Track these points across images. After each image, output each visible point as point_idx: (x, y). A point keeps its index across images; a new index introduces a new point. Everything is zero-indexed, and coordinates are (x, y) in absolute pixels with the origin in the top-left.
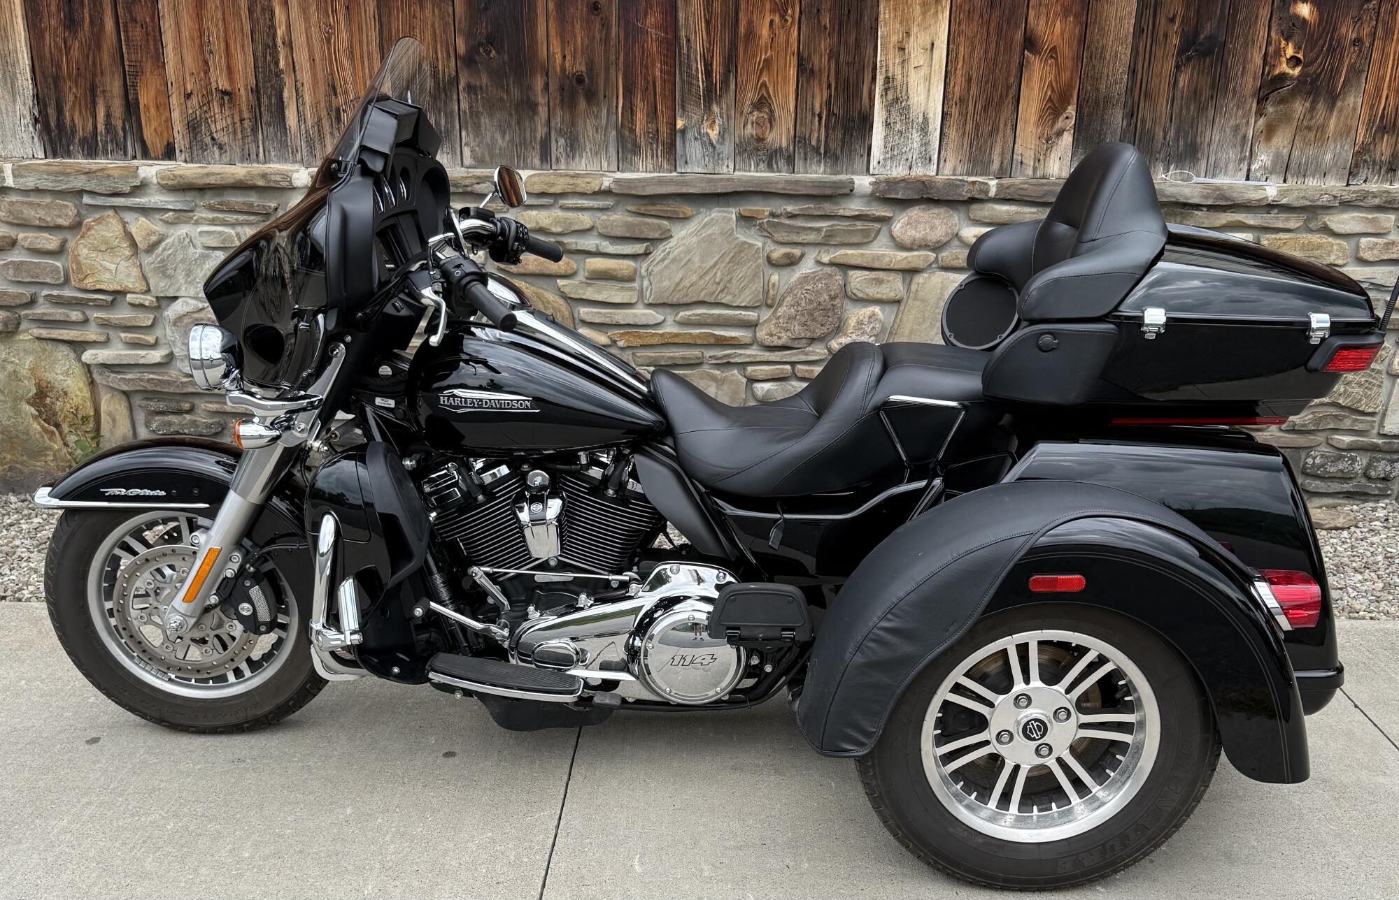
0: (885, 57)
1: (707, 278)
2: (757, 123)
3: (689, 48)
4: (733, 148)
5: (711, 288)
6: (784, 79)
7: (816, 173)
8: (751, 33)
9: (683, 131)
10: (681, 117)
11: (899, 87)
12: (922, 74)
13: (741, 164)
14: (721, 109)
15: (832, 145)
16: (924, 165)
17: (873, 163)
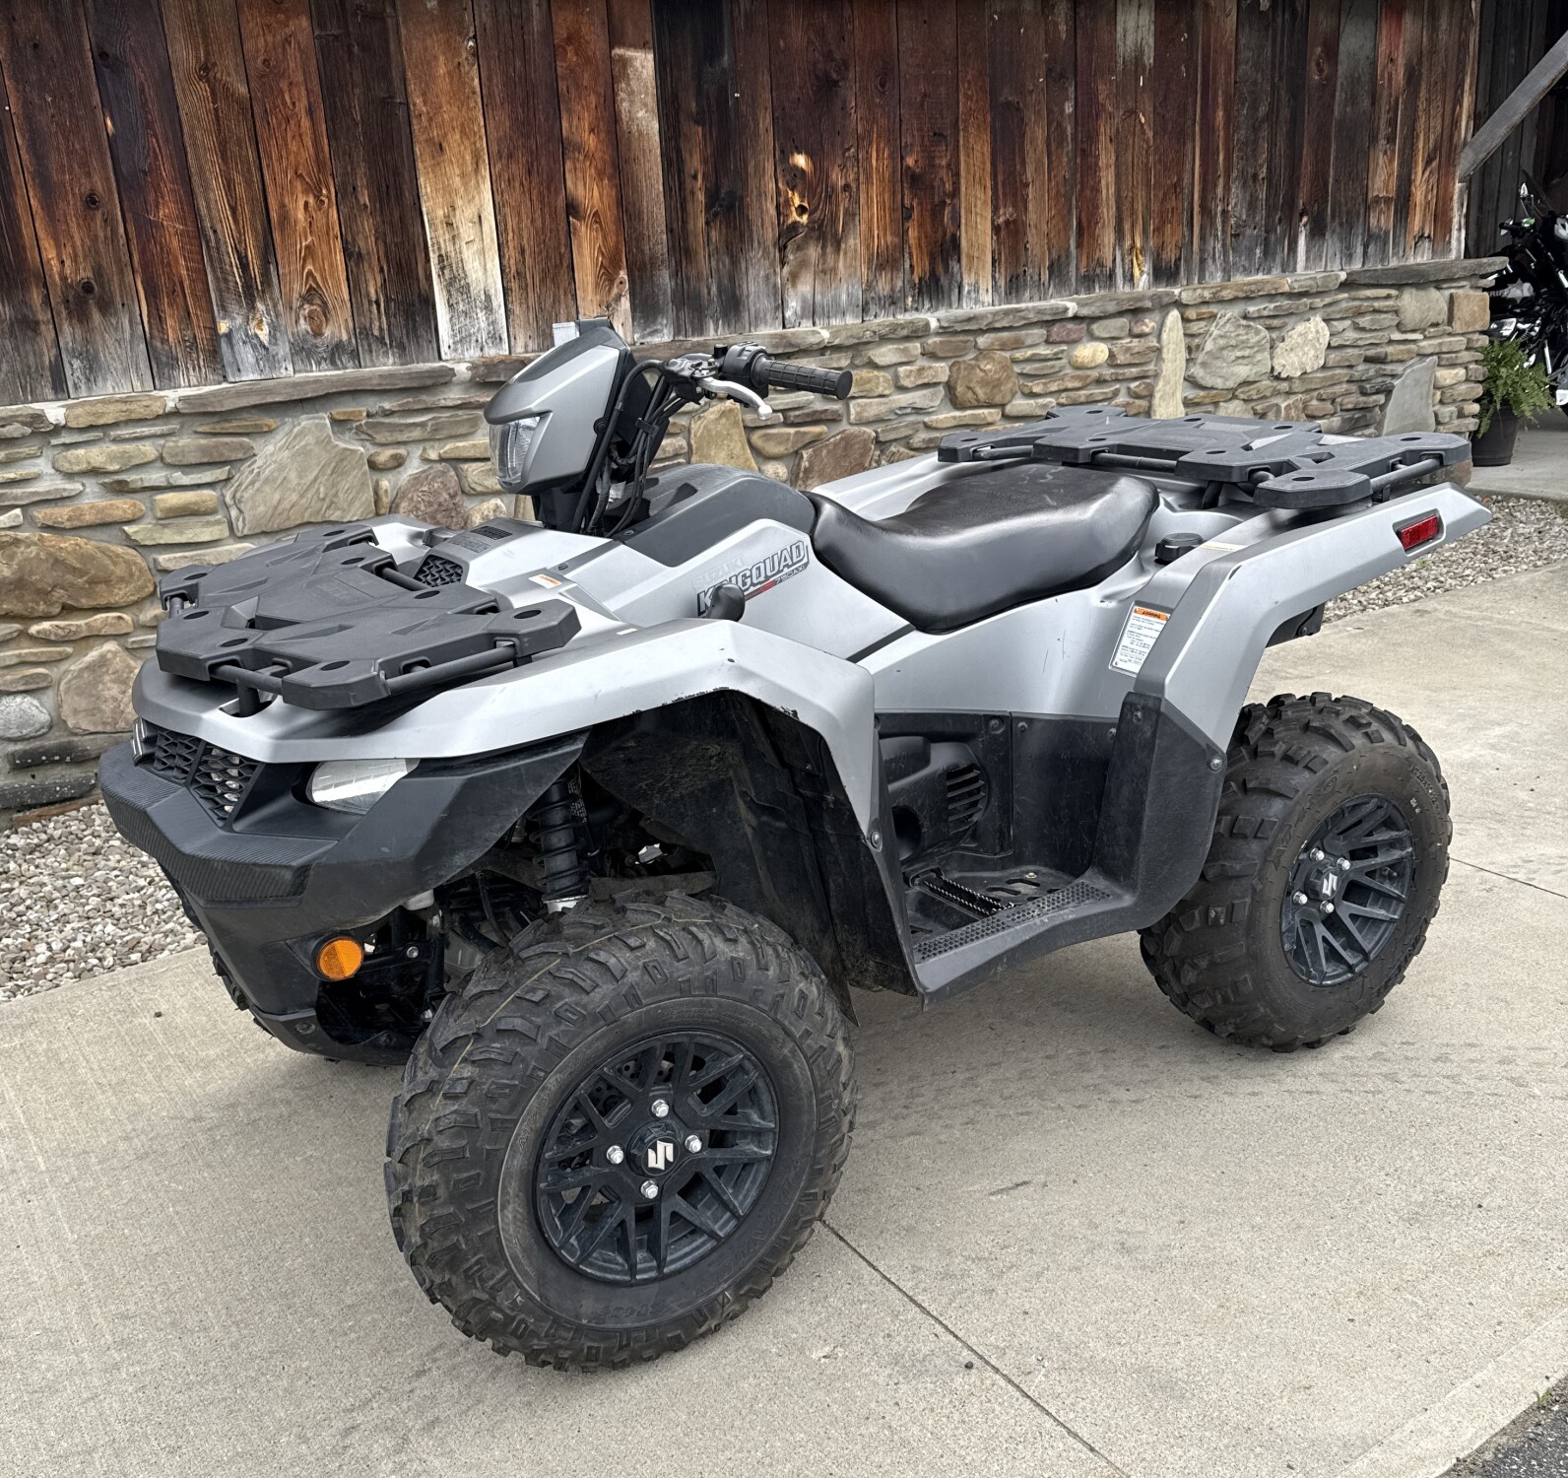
0: (434, 234)
1: (309, 495)
2: (310, 317)
3: (217, 240)
4: (288, 348)
5: (316, 505)
6: (331, 265)
7: (385, 365)
8: (286, 217)
9: (229, 336)
10: (224, 318)
11: (454, 265)
12: (475, 249)
13: (299, 366)
14: (267, 305)
15: (397, 334)
16: (495, 346)
17: (444, 349)
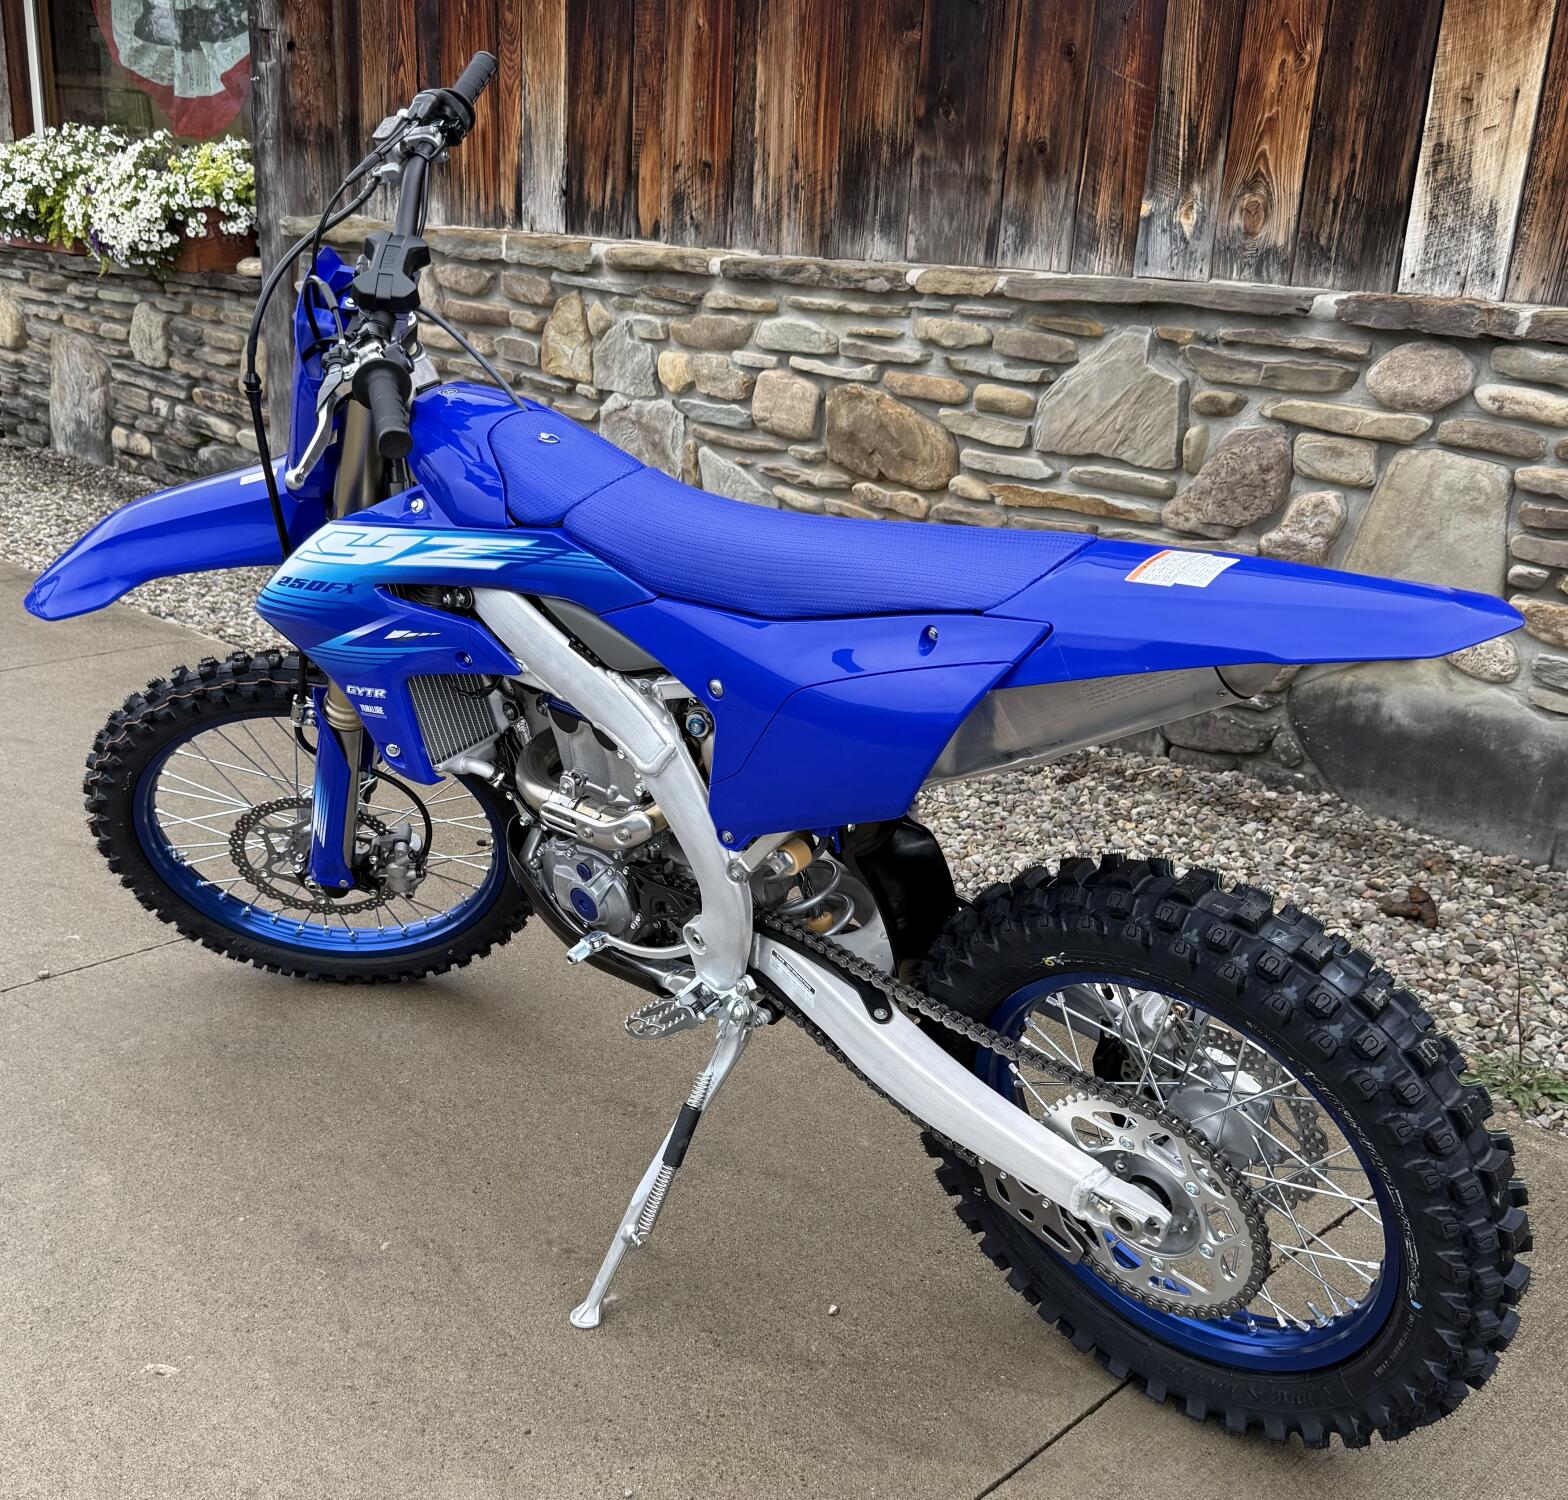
0: (1440, 114)
1: (1106, 422)
2: (1248, 211)
3: (1172, 104)
4: (1209, 246)
5: (1110, 437)
6: (1291, 147)
8: (1255, 79)
9: (1149, 219)
10: (1148, 199)
11: (1457, 160)
12: (1496, 139)
13: (1219, 272)
14: (1203, 189)
15: (1347, 248)
16: (1483, 284)
17: (1405, 274)
